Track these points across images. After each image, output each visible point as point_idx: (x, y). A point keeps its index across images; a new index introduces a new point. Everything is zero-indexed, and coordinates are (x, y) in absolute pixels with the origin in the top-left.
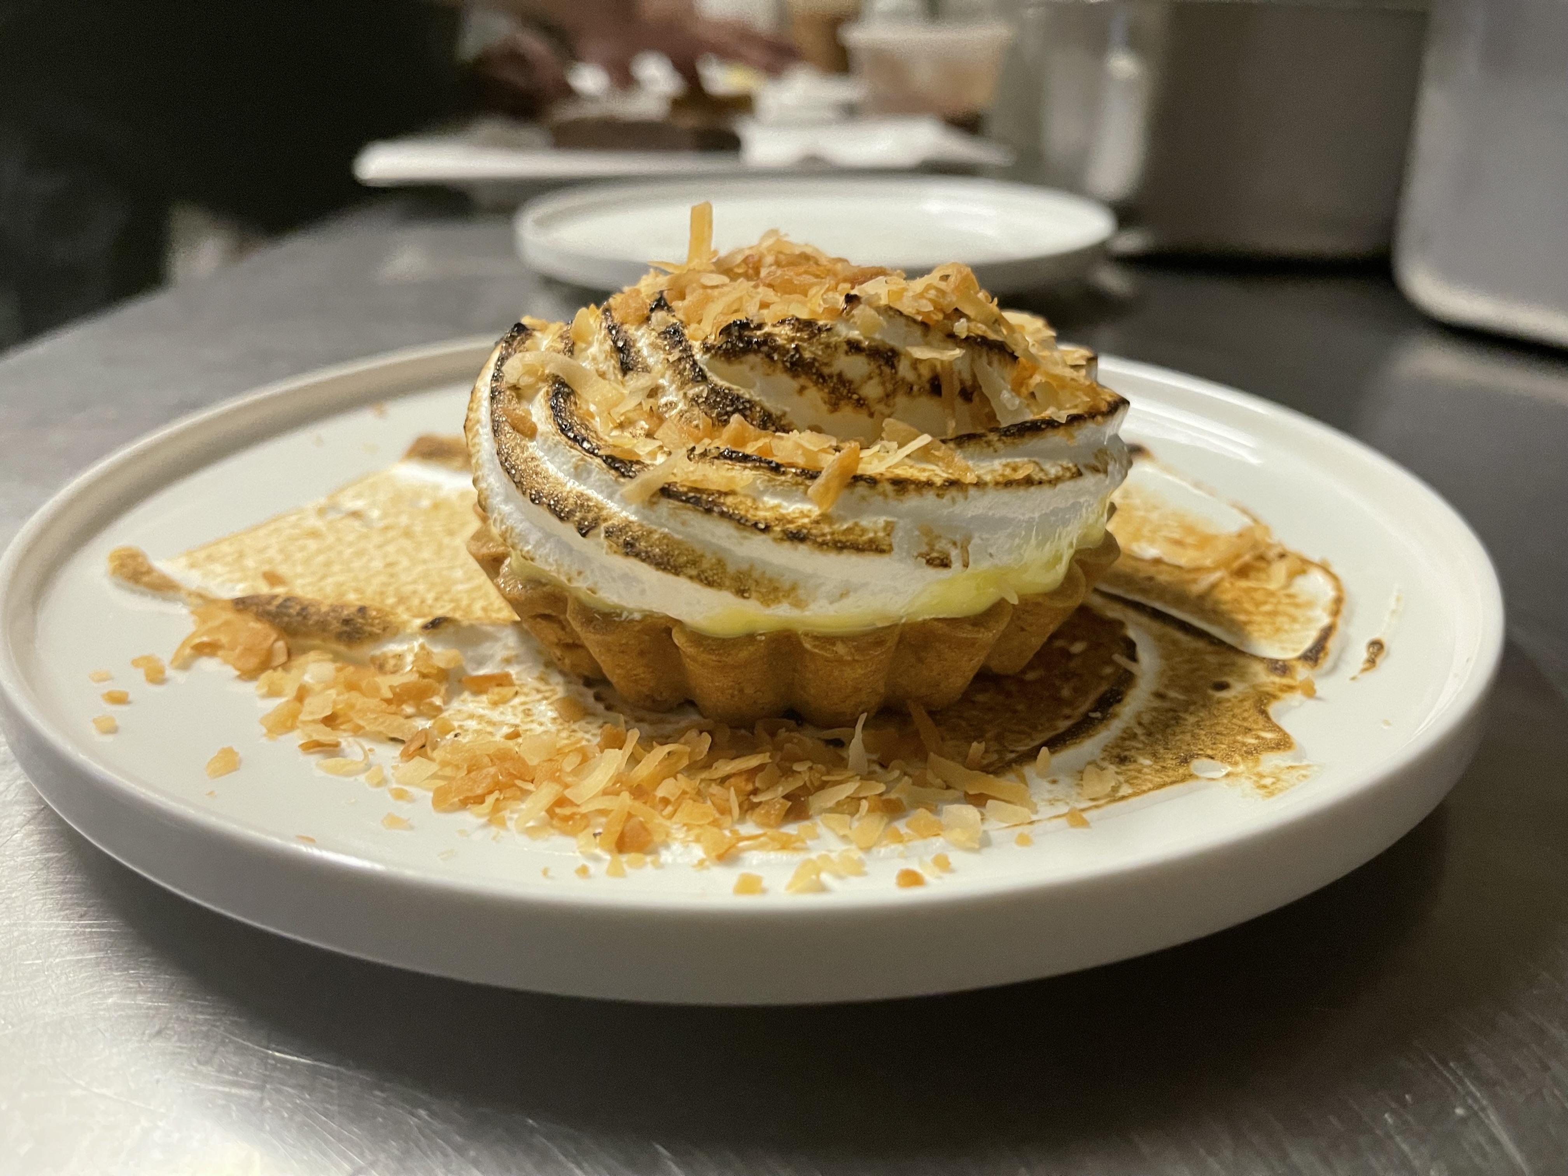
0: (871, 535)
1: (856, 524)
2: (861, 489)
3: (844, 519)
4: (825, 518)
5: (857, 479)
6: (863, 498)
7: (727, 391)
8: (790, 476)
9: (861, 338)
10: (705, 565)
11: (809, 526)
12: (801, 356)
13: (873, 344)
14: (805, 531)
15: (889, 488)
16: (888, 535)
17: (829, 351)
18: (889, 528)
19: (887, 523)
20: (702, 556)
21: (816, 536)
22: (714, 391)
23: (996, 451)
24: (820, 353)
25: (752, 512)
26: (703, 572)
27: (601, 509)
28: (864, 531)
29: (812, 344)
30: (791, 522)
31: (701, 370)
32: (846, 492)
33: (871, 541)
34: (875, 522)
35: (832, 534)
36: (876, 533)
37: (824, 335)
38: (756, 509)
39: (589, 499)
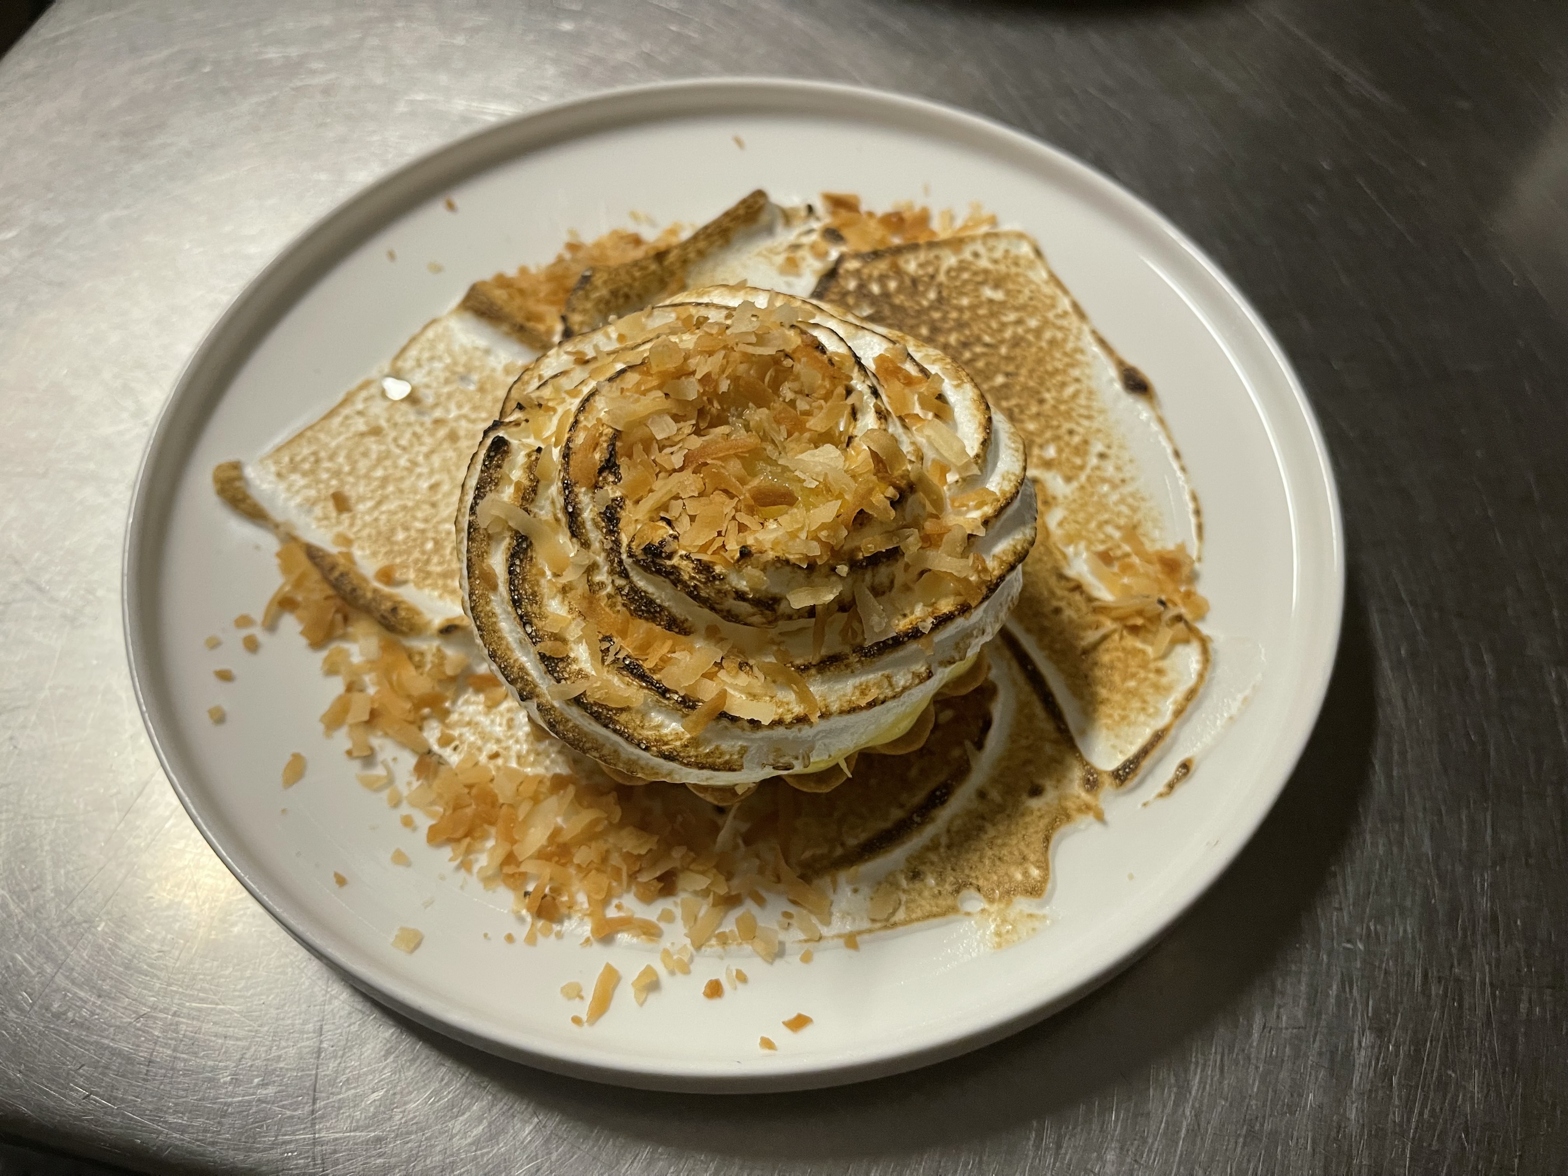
0: (727, 757)
1: (717, 748)
2: (725, 722)
3: (708, 742)
4: (695, 742)
5: (724, 715)
6: (726, 728)
7: (643, 594)
8: (672, 702)
9: (747, 589)
10: (605, 752)
11: (679, 749)
12: (698, 593)
13: (757, 596)
14: (675, 753)
15: (747, 724)
16: (742, 757)
17: (721, 595)
18: (743, 751)
19: (742, 747)
20: (604, 745)
21: (683, 758)
22: (634, 589)
23: (852, 672)
24: (713, 595)
25: (639, 730)
26: (603, 756)
27: (536, 686)
28: (722, 754)
29: (708, 587)
30: (666, 744)
31: (625, 569)
32: (714, 723)
33: (726, 762)
34: (733, 746)
35: (697, 756)
36: (731, 755)
37: (717, 582)
38: (642, 727)
39: (527, 674)
